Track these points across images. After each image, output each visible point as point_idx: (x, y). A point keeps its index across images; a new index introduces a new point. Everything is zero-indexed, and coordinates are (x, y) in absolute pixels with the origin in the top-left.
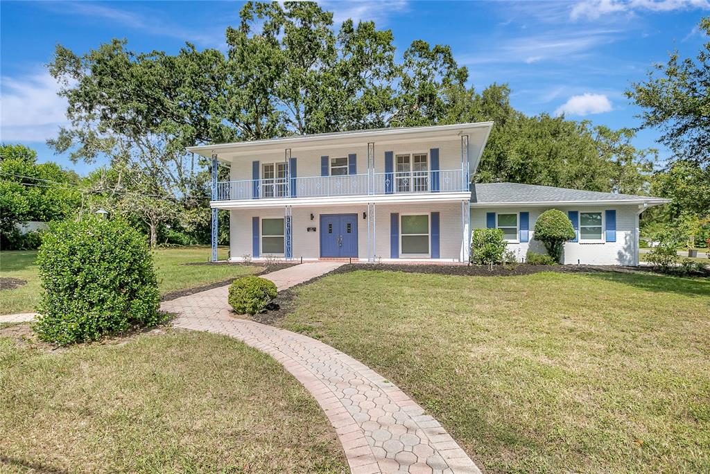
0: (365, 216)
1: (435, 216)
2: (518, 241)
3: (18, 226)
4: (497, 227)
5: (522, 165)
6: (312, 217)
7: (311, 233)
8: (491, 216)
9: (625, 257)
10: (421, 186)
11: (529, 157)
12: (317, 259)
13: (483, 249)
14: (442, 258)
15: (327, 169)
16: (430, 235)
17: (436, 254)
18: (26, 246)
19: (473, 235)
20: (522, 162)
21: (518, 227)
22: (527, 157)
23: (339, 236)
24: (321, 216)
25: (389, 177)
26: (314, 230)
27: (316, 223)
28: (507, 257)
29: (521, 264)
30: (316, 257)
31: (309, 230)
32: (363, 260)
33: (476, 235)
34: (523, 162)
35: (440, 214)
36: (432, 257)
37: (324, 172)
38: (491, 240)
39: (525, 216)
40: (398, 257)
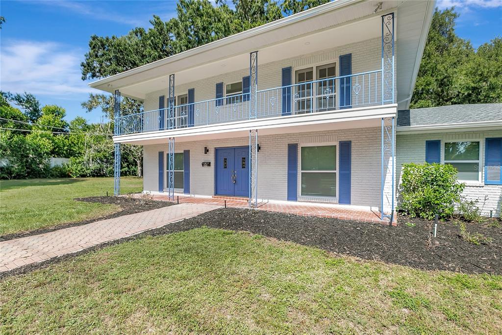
0: (259, 148)
1: (346, 146)
2: (480, 182)
4: (443, 161)
5: (474, 89)
6: (207, 151)
7: (206, 168)
8: (433, 146)
11: (483, 78)
12: (210, 197)
13: (419, 195)
14: (355, 204)
15: (222, 96)
16: (337, 171)
17: (345, 198)
19: (402, 173)
20: (473, 85)
21: (481, 161)
22: (480, 80)
23: (234, 172)
24: (217, 150)
26: (209, 164)
27: (211, 157)
28: (462, 208)
29: (489, 219)
30: (209, 195)
31: (203, 164)
33: (406, 173)
34: (475, 85)
35: (352, 144)
36: (340, 202)
37: (219, 102)
38: (431, 181)
40: (296, 200)
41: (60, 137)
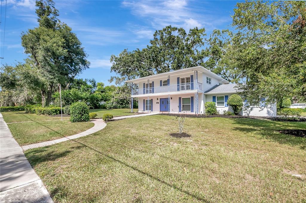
0: (171, 98)
1: (192, 98)
2: (224, 106)
3: (99, 103)
4: (216, 101)
6: (158, 99)
7: (157, 104)
8: (214, 97)
9: (270, 113)
10: (188, 88)
12: (159, 112)
14: (194, 112)
15: (162, 84)
16: (190, 104)
17: (192, 111)
18: (101, 108)
21: (224, 101)
23: (165, 105)
24: (160, 99)
25: (178, 86)
26: (158, 103)
27: (159, 101)
31: (157, 103)
32: (171, 112)
35: (194, 97)
36: (191, 112)
37: (161, 85)
39: (227, 97)
40: (181, 112)
41: (104, 94)
